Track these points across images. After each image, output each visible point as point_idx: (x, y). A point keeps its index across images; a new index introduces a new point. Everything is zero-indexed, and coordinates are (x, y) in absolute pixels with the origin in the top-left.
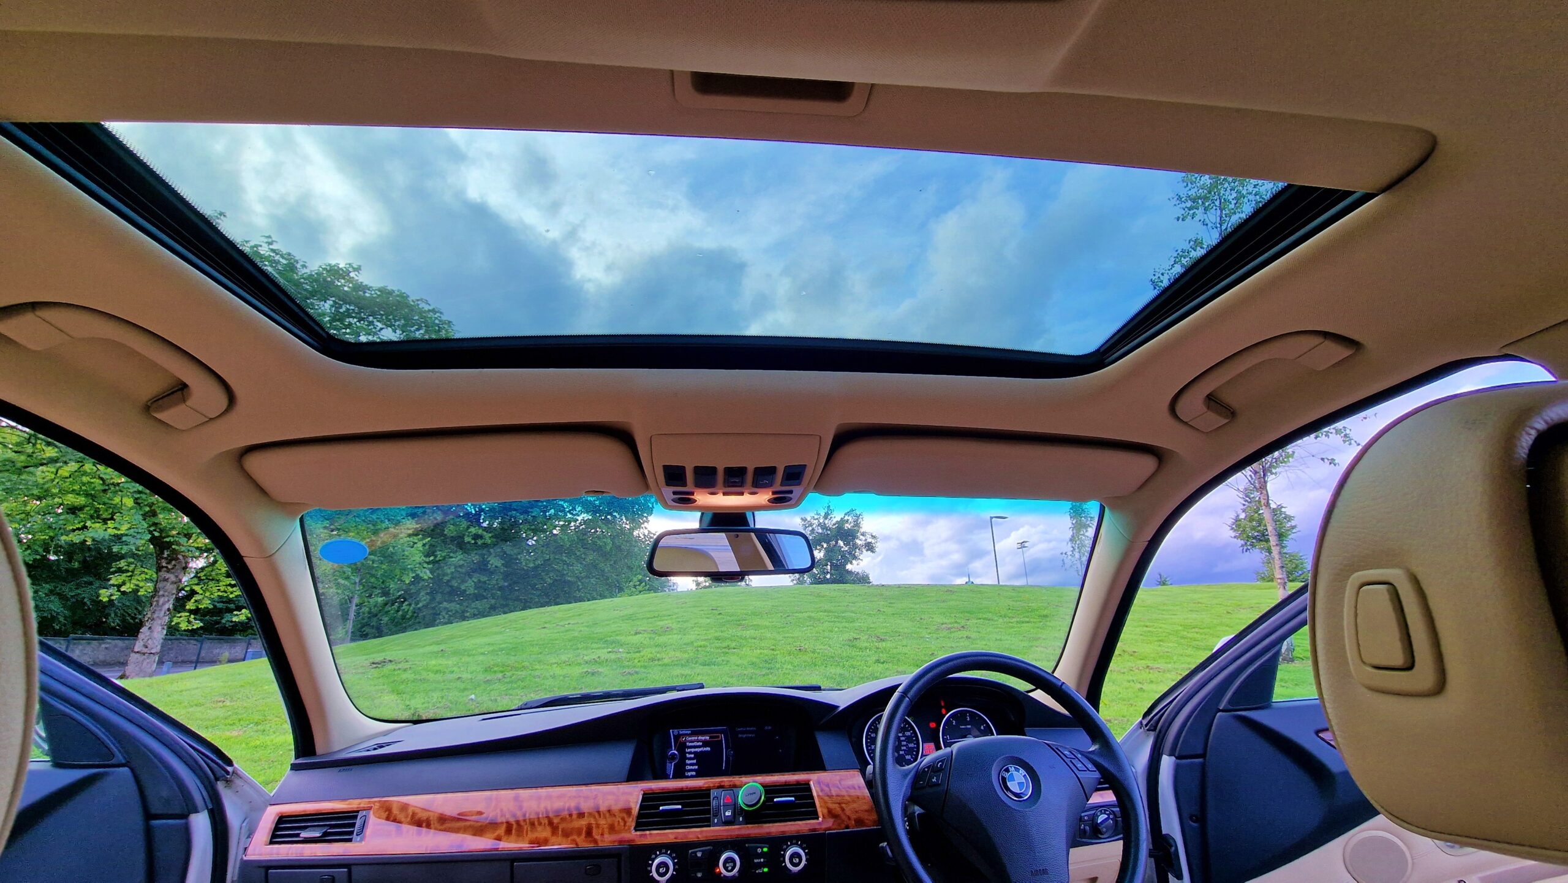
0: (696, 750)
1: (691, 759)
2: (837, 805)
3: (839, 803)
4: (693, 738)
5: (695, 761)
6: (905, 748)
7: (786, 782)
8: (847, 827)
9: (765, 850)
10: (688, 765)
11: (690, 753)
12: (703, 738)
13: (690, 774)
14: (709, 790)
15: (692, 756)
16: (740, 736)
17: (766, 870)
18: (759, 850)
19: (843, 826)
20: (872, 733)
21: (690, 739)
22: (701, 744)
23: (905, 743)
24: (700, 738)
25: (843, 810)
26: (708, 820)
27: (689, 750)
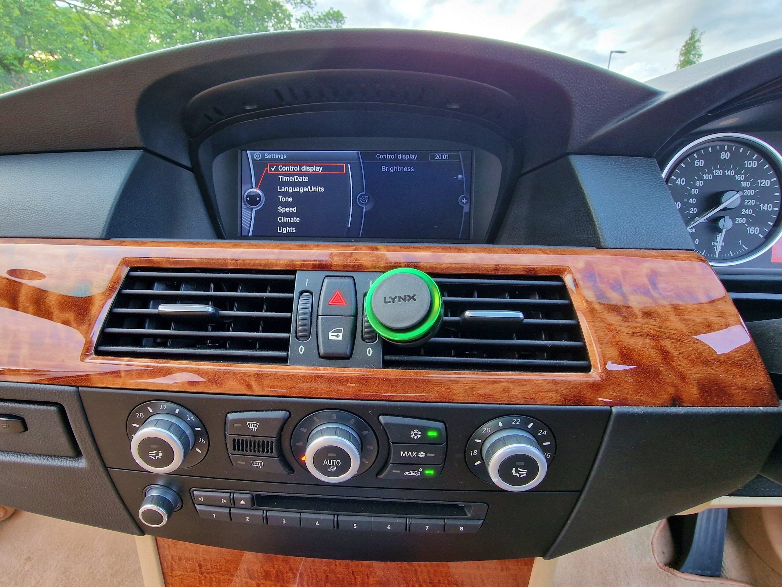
0: (298, 189)
1: (286, 205)
2: (647, 341)
3: (654, 337)
4: (291, 168)
5: (295, 210)
6: (749, 212)
7: (497, 269)
8: (676, 401)
9: (432, 434)
10: (281, 214)
11: (286, 194)
12: (311, 169)
13: (285, 231)
14: (294, 273)
15: (290, 199)
16: (384, 169)
17: (430, 472)
18: (415, 435)
19: (665, 397)
20: (678, 176)
21: (285, 169)
22: (307, 179)
23: (752, 202)
24: (304, 168)
25: (666, 355)
26: (283, 345)
27: (283, 189)
